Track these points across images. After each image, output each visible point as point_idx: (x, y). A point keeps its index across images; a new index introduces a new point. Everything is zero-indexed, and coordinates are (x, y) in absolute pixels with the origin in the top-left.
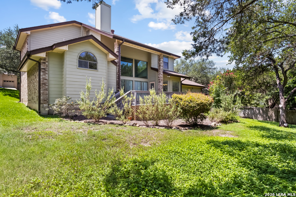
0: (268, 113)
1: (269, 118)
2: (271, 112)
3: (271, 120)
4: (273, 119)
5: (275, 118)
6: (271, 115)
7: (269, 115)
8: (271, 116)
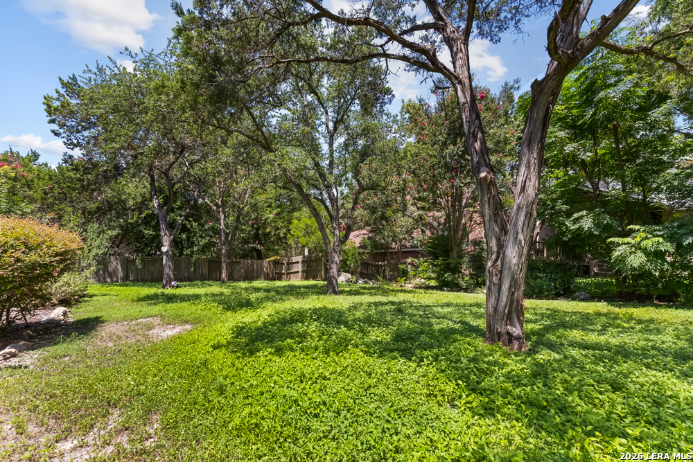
0: (108, 266)
1: (110, 276)
2: (115, 264)
3: (114, 279)
4: (117, 277)
5: (122, 274)
6: (114, 270)
7: (109, 269)
8: (115, 272)
